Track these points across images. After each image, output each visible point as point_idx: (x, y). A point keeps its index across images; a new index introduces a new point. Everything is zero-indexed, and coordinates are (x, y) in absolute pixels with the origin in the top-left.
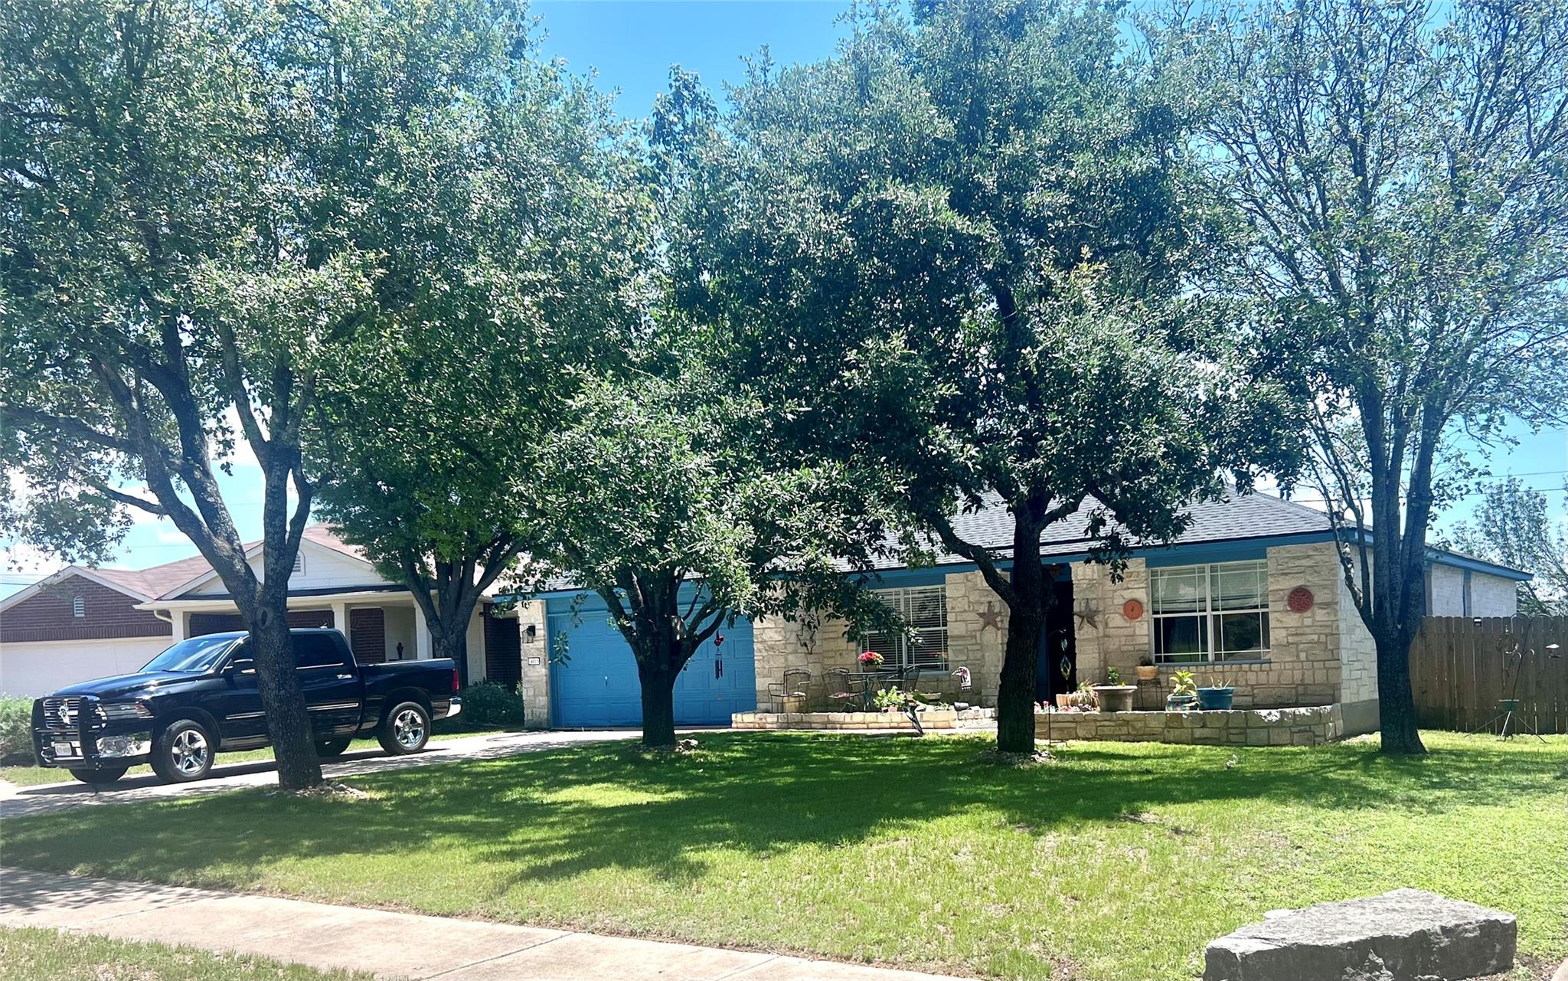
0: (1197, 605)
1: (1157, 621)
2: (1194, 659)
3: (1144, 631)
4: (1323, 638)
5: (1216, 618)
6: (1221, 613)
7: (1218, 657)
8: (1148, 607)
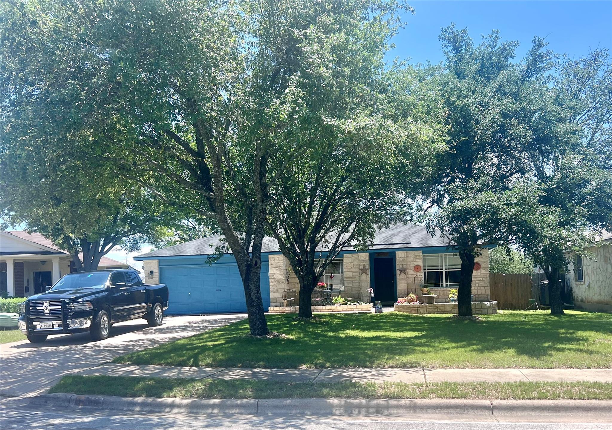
0: (440, 268)
1: (425, 273)
2: (439, 286)
3: (421, 275)
4: (484, 279)
5: (446, 272)
6: (448, 270)
7: (447, 285)
8: (422, 268)
